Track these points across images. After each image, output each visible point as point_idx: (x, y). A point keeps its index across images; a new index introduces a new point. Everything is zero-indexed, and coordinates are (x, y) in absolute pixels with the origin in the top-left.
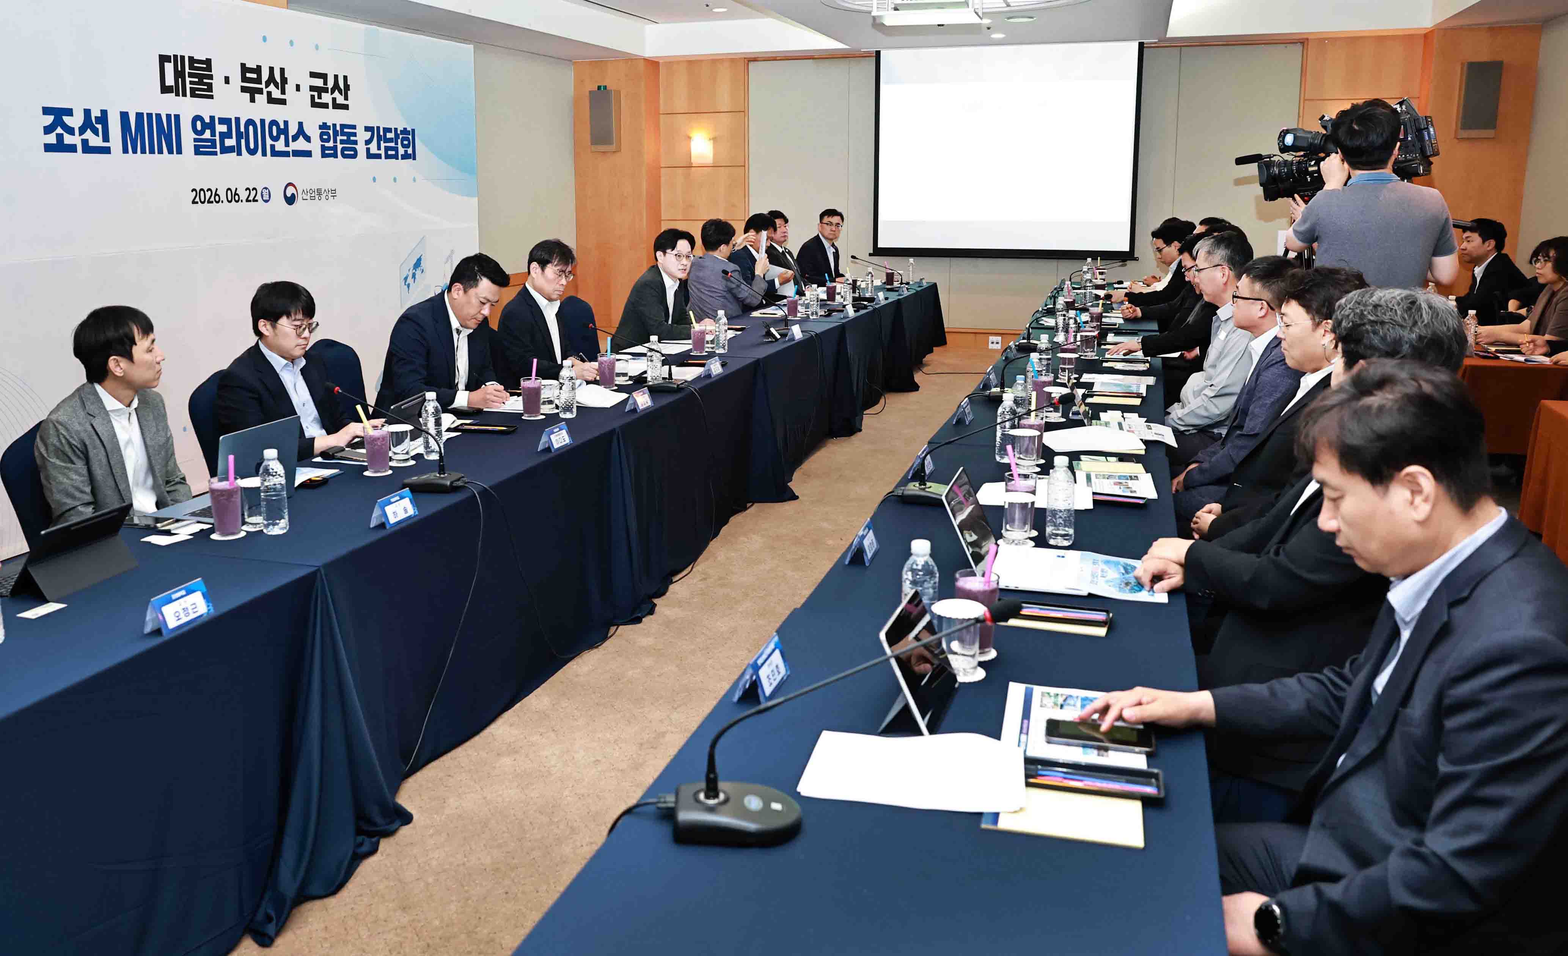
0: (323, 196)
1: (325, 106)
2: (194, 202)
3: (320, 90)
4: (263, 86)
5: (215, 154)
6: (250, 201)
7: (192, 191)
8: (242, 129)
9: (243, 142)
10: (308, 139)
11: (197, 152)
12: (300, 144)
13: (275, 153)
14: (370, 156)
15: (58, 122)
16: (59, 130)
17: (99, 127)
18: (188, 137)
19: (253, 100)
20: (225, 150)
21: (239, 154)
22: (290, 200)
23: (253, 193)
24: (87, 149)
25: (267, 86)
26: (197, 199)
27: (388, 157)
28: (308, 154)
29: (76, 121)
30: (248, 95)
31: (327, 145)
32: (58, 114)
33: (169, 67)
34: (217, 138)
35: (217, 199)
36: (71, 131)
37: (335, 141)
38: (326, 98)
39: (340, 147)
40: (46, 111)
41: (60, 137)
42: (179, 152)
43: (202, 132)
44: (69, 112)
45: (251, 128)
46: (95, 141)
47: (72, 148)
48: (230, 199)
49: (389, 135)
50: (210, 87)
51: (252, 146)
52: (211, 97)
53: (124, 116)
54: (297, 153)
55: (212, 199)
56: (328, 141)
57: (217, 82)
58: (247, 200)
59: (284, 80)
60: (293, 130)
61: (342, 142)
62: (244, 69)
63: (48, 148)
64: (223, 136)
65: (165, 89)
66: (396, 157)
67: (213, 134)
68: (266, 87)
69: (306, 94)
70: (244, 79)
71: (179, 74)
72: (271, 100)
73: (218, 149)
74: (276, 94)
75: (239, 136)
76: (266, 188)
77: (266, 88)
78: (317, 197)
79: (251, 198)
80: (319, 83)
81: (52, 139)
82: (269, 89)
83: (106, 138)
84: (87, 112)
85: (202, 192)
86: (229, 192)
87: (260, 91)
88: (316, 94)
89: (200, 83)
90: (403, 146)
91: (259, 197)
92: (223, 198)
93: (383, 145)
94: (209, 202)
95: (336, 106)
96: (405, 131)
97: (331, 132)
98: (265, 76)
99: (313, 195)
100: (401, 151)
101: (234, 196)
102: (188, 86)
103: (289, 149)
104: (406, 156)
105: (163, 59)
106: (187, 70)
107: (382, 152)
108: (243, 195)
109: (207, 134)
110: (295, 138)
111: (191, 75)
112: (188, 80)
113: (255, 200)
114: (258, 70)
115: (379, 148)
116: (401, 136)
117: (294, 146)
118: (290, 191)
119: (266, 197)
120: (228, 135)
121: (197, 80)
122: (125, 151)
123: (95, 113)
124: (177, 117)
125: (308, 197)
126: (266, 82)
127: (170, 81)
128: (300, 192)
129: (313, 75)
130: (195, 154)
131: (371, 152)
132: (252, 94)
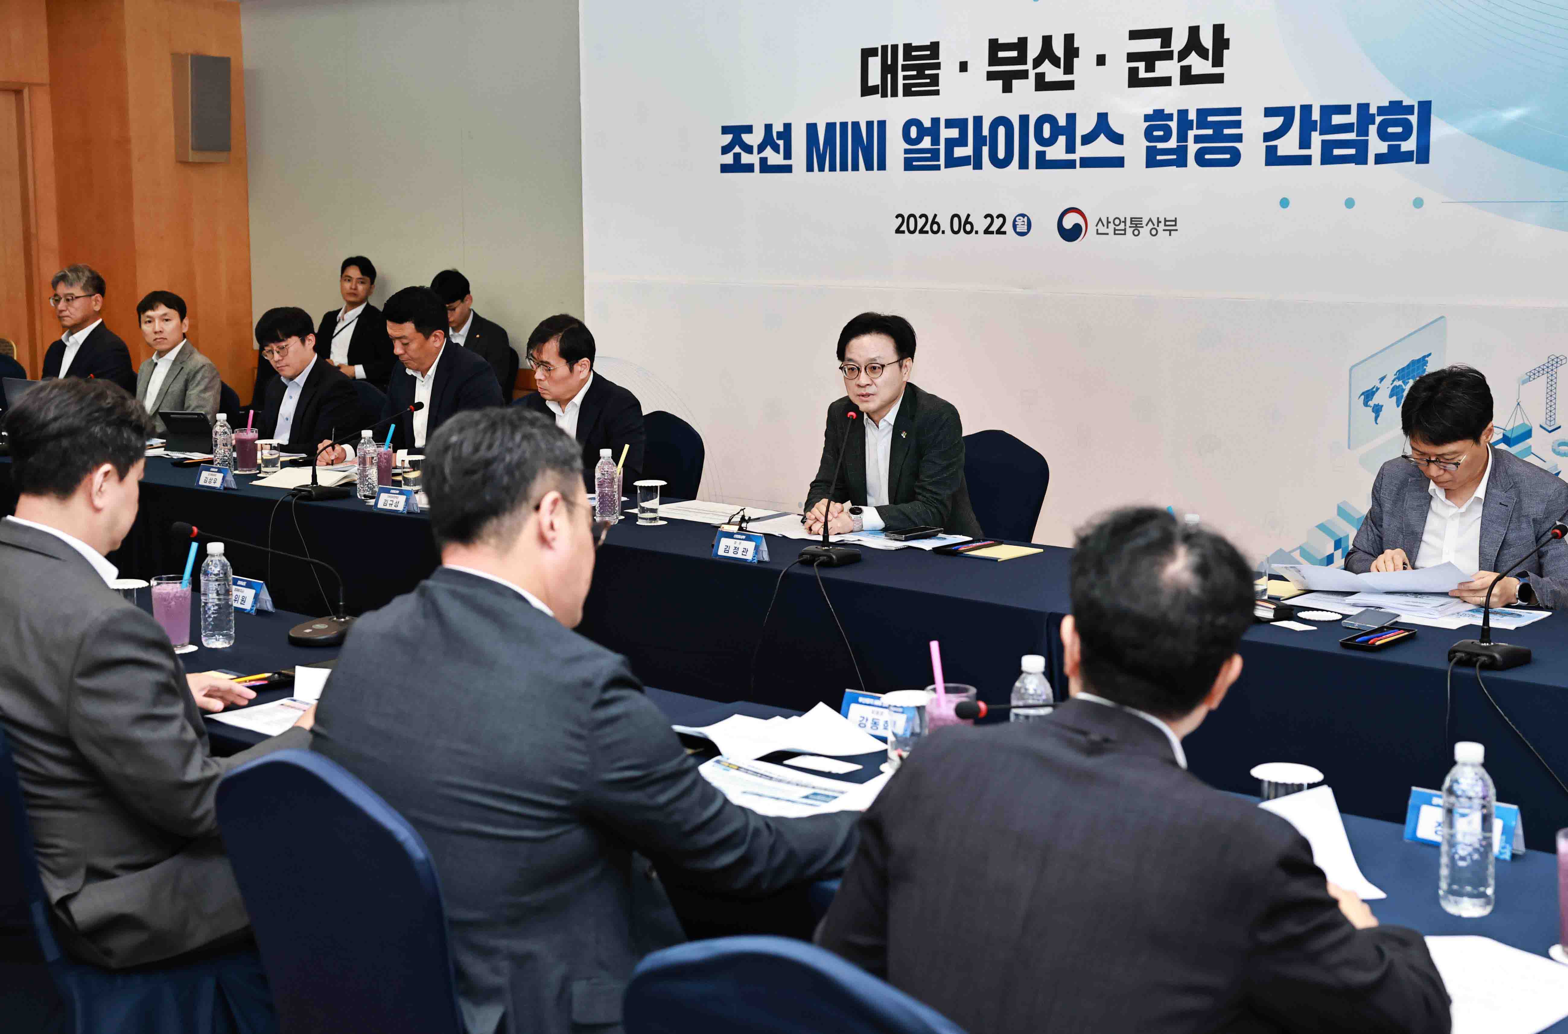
0: (1145, 231)
1: (1166, 81)
2: (898, 231)
3: (1150, 59)
4: (1029, 66)
5: (938, 168)
6: (992, 233)
7: (897, 217)
8: (986, 132)
9: (985, 150)
10: (1117, 139)
11: (909, 165)
12: (1102, 147)
13: (1043, 163)
14: (1273, 158)
15: (737, 141)
16: (737, 149)
17: (781, 143)
18: (896, 148)
19: (1007, 89)
20: (952, 162)
21: (978, 166)
22: (1070, 234)
23: (998, 222)
24: (765, 168)
25: (1037, 62)
26: (904, 228)
27: (1328, 158)
28: (1118, 162)
29: (754, 139)
30: (1000, 83)
31: (1160, 145)
32: (737, 132)
33: (875, 64)
34: (942, 147)
35: (935, 227)
36: (749, 149)
37: (1183, 137)
38: (1165, 68)
39: (1193, 148)
40: (725, 130)
41: (737, 157)
42: (882, 166)
43: (919, 140)
44: (749, 129)
45: (1001, 130)
46: (775, 159)
47: (749, 168)
48: (956, 228)
49: (1337, 119)
50: (935, 80)
51: (1001, 154)
52: (937, 93)
53: (812, 128)
54: (1087, 163)
55: (927, 228)
56: (1166, 138)
57: (948, 72)
58: (987, 232)
59: (1071, 51)
60: (1084, 127)
61: (1198, 139)
62: (994, 46)
63: (725, 168)
64: (951, 144)
65: (867, 90)
66: (1360, 159)
67: (935, 141)
68: (1035, 66)
69: (1119, 67)
70: (994, 60)
71: (888, 69)
72: (1042, 84)
73: (942, 162)
74: (1054, 74)
75: (979, 141)
76: (1023, 215)
77: (1034, 68)
78: (1129, 231)
79: (994, 228)
80: (1153, 45)
81: (729, 159)
82: (1039, 70)
83: (788, 155)
84: (768, 128)
85: (912, 220)
86: (956, 220)
87: (1024, 75)
88: (1141, 65)
89: (921, 75)
90: (1383, 135)
91: (1008, 227)
92: (945, 225)
93: (1316, 139)
94: (922, 231)
95: (1188, 77)
96: (1396, 107)
97: (1174, 125)
98: (1034, 50)
99: (1122, 226)
100: (1377, 146)
101: (963, 225)
102: (901, 82)
103: (1076, 156)
104: (1393, 156)
105: (867, 53)
106: (901, 61)
107: (1315, 151)
108: (980, 224)
109: (926, 143)
110: (1088, 139)
111: (905, 68)
112: (901, 74)
113: (999, 232)
114: (1021, 45)
115: (1305, 143)
116: (1378, 119)
117: (1082, 151)
118: (1071, 220)
119: (1022, 228)
120: (962, 141)
121: (914, 73)
122: (810, 168)
123: (778, 128)
124: (882, 124)
125: (1111, 230)
126: (1034, 60)
127: (875, 79)
128: (1092, 222)
129: (1135, 35)
130: (906, 169)
131: (1280, 153)
132: (1007, 81)
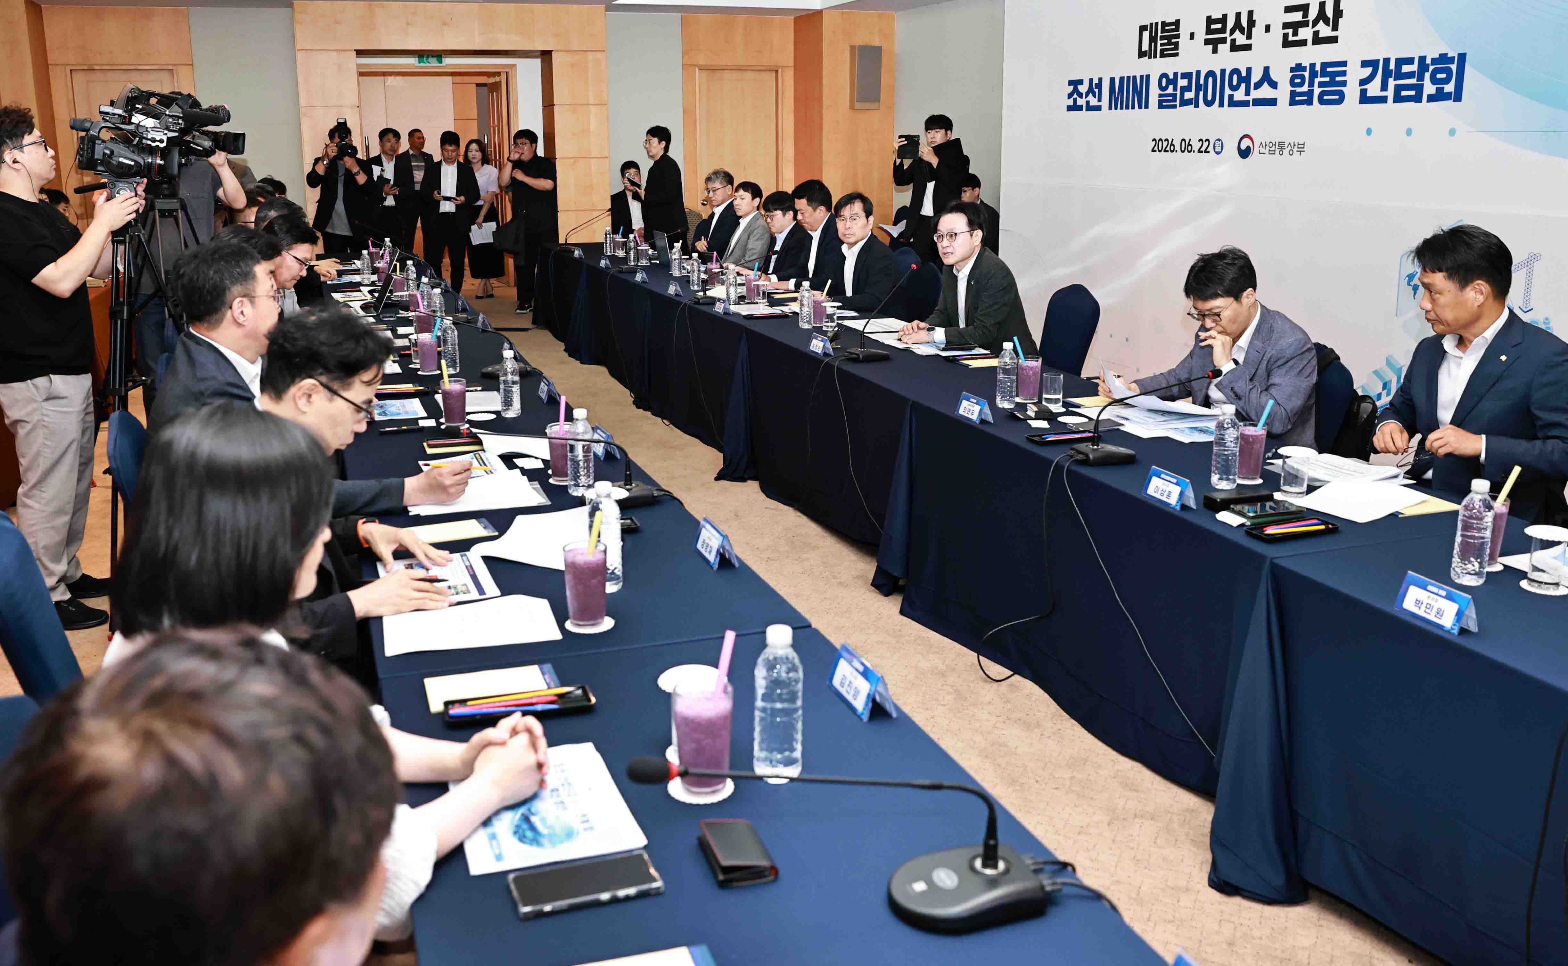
0: (1286, 151)
1: (1303, 43)
2: (1153, 151)
3: (1295, 26)
4: (1227, 35)
5: (1175, 107)
6: (1202, 152)
7: (1152, 141)
8: (1202, 82)
9: (1201, 93)
10: (1274, 85)
11: (1161, 106)
12: (1266, 92)
13: (1233, 103)
14: (1365, 99)
15: (1076, 90)
16: (1075, 96)
17: (1096, 90)
18: (1154, 92)
19: (1215, 51)
20: (1185, 103)
21: (1197, 106)
22: (1244, 153)
23: (1206, 144)
24: (1090, 108)
25: (1232, 32)
26: (1156, 148)
27: (1398, 99)
28: (1272, 102)
29: (1083, 89)
30: (1210, 47)
31: (1298, 90)
32: (1075, 83)
33: (1146, 35)
34: (1178, 92)
35: (1172, 149)
36: (1080, 95)
37: (1311, 84)
38: (1305, 33)
39: (1317, 91)
40: (1071, 83)
41: (1075, 100)
42: (1147, 107)
43: (1166, 88)
44: (1081, 82)
45: (1210, 80)
46: (1094, 102)
47: (1080, 108)
48: (1183, 149)
49: (1406, 69)
50: (1176, 45)
51: (1209, 98)
52: (1177, 55)
53: (1112, 80)
54: (1258, 102)
55: (1168, 149)
56: (1301, 85)
57: (1183, 40)
58: (1199, 151)
59: (1252, 23)
60: (1256, 77)
61: (1321, 84)
62: (1210, 21)
63: (1070, 108)
64: (1184, 89)
65: (1142, 54)
66: (1417, 99)
67: (1175, 89)
68: (1231, 35)
69: (1278, 32)
70: (1209, 31)
71: (1153, 39)
72: (1235, 48)
73: (1178, 103)
74: (1241, 39)
75: (1198, 88)
76: (1219, 140)
77: (1230, 36)
78: (1277, 151)
79: (1203, 149)
80: (1297, 16)
81: (1071, 102)
82: (1233, 37)
83: (1100, 100)
84: (1091, 80)
85: (1160, 142)
86: (1183, 142)
87: (1224, 41)
88: (1290, 31)
89: (1169, 43)
90: (1434, 80)
91: (1211, 149)
92: (1178, 148)
93: (1392, 83)
94: (1166, 151)
95: (1318, 40)
96: (1444, 58)
97: (1306, 74)
98: (1230, 23)
99: (1273, 149)
100: (1429, 88)
101: (1187, 147)
102: (1159, 48)
103: (1250, 98)
104: (1439, 96)
105: (1143, 28)
106: (1159, 34)
107: (1390, 93)
108: (1196, 145)
109: (1170, 90)
110: (1258, 85)
111: (1162, 38)
112: (1159, 42)
113: (1206, 152)
114: (1224, 20)
115: (1384, 87)
116: (1431, 68)
117: (1255, 94)
118: (1245, 143)
119: (1218, 149)
120: (1188, 89)
121: (1166, 41)
122: (1110, 108)
123: (1096, 81)
124: (1148, 77)
125: (1267, 152)
126: (1231, 30)
127: (1145, 47)
128: (1257, 144)
129: (1289, 9)
130: (1159, 108)
131: (1369, 94)
132: (1214, 44)
